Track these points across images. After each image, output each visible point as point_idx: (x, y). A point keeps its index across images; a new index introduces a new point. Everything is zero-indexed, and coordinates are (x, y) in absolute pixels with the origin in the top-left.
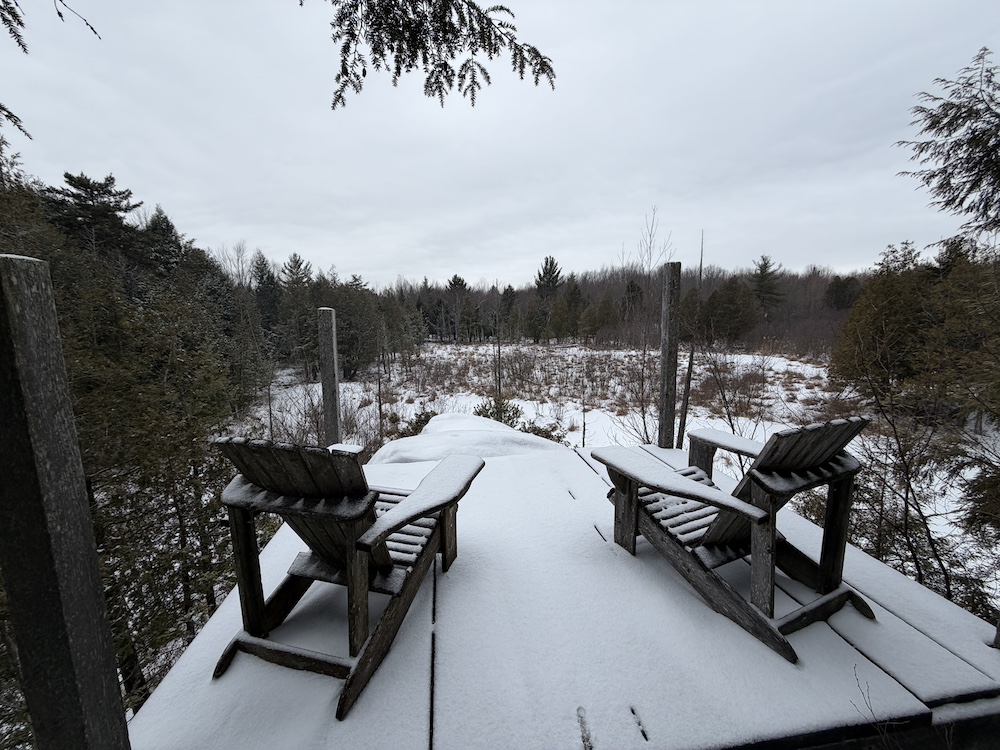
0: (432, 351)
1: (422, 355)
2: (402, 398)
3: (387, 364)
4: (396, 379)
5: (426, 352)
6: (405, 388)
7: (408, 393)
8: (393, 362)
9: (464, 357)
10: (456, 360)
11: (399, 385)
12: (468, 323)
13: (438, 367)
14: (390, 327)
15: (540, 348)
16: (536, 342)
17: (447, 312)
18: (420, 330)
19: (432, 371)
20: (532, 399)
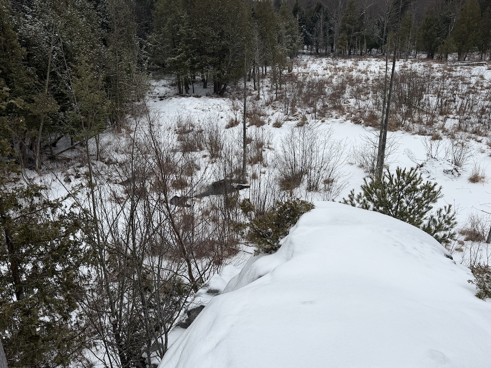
0: (305, 66)
1: (295, 70)
2: (270, 120)
3: (257, 78)
4: (265, 97)
5: (298, 65)
6: (274, 108)
7: (277, 115)
8: (264, 76)
9: (341, 73)
10: (331, 77)
11: (267, 104)
12: (349, 33)
13: (311, 84)
14: (263, 36)
15: (435, 65)
16: (430, 57)
17: (327, 19)
18: (294, 39)
19: (305, 90)
20: (422, 133)
